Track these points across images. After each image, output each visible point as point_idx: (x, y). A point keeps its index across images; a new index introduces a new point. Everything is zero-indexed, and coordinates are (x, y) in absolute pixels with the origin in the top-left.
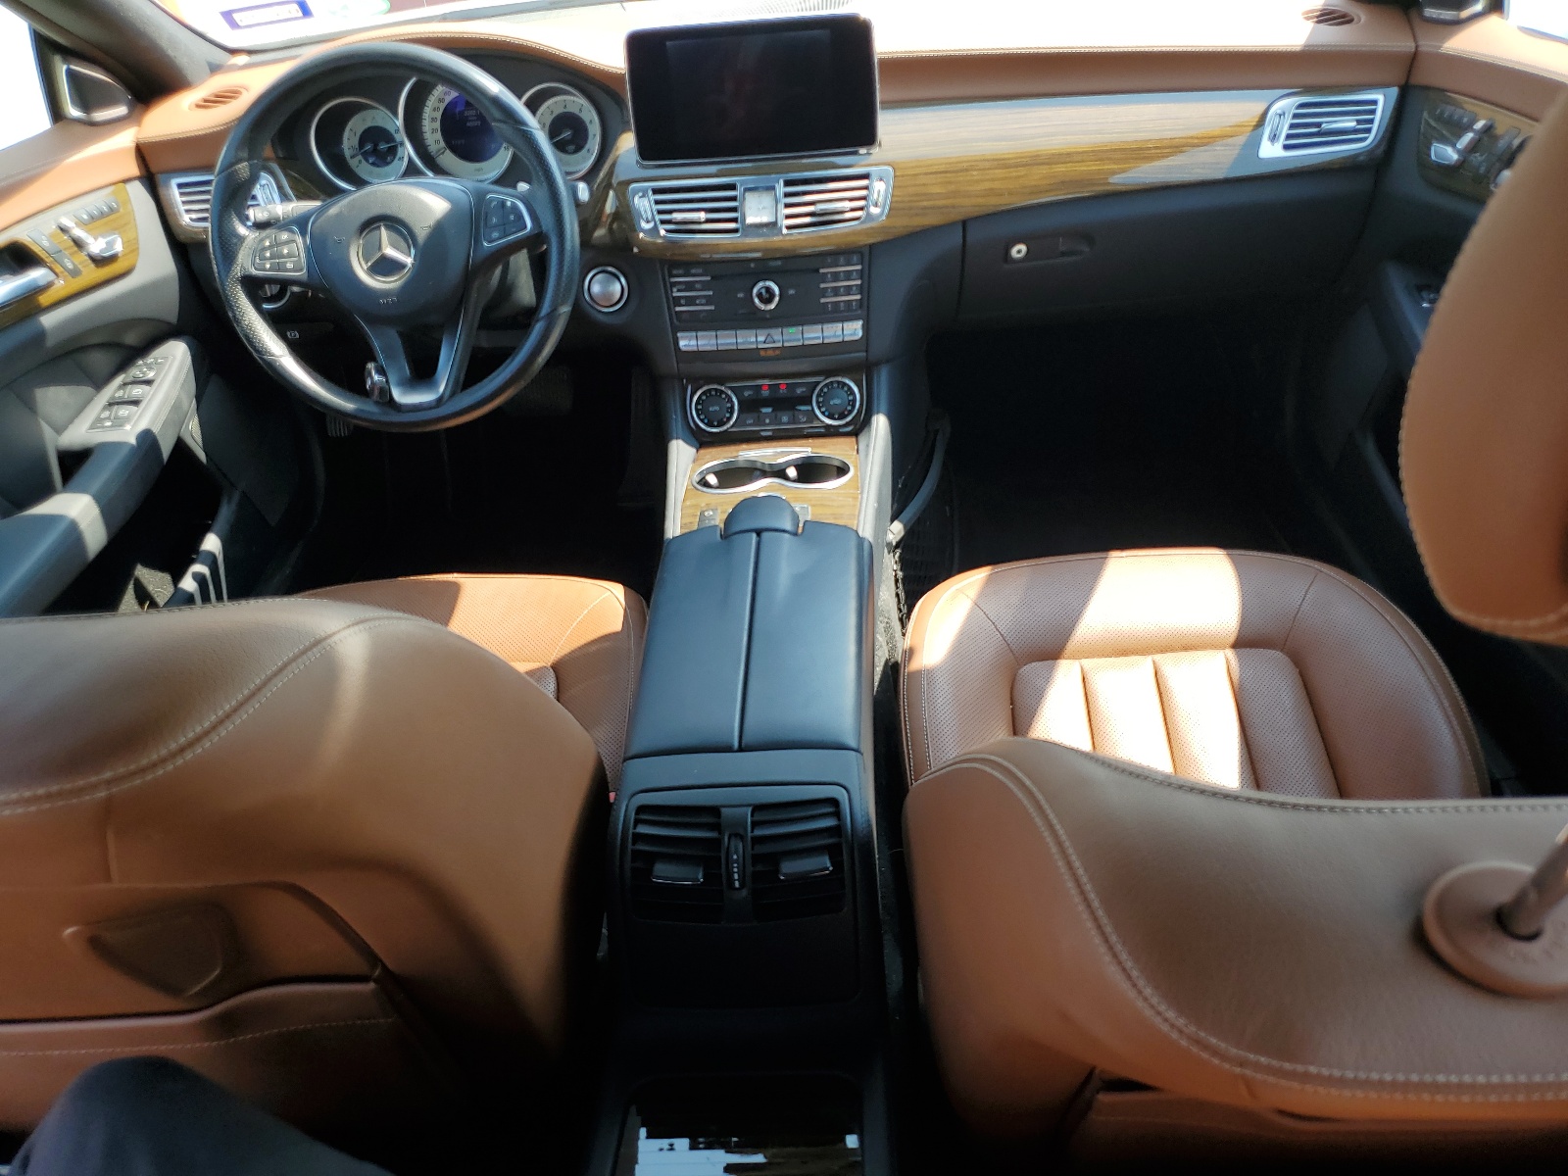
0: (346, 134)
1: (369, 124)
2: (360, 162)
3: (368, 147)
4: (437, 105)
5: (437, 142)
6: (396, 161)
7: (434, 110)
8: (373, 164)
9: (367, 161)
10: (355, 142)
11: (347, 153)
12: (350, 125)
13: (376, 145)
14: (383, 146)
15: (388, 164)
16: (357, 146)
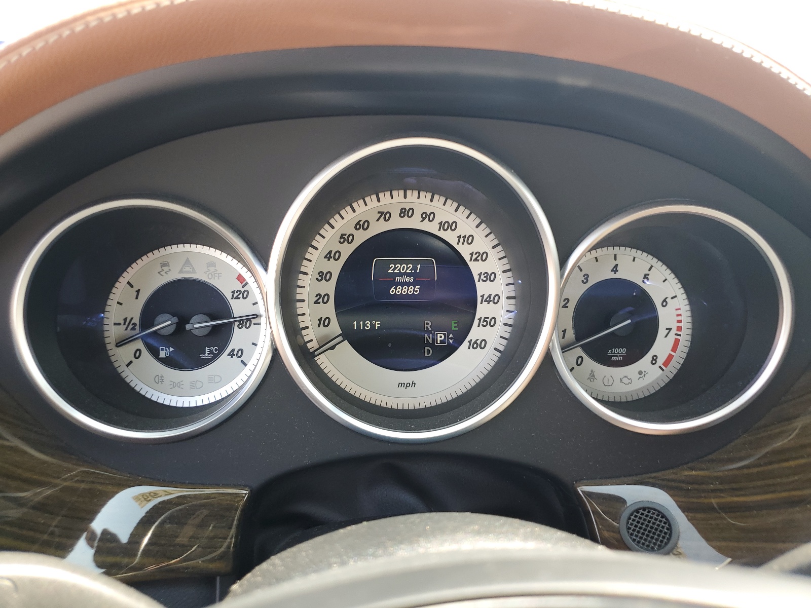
0: (120, 290)
1: (174, 274)
2: (137, 354)
3: (165, 324)
4: (336, 247)
5: (323, 322)
6: (224, 356)
7: (328, 256)
8: (169, 362)
9: (155, 353)
10: (135, 311)
11: (112, 332)
12: (130, 274)
13: (183, 321)
14: (199, 325)
15: (202, 363)
16: (137, 320)
